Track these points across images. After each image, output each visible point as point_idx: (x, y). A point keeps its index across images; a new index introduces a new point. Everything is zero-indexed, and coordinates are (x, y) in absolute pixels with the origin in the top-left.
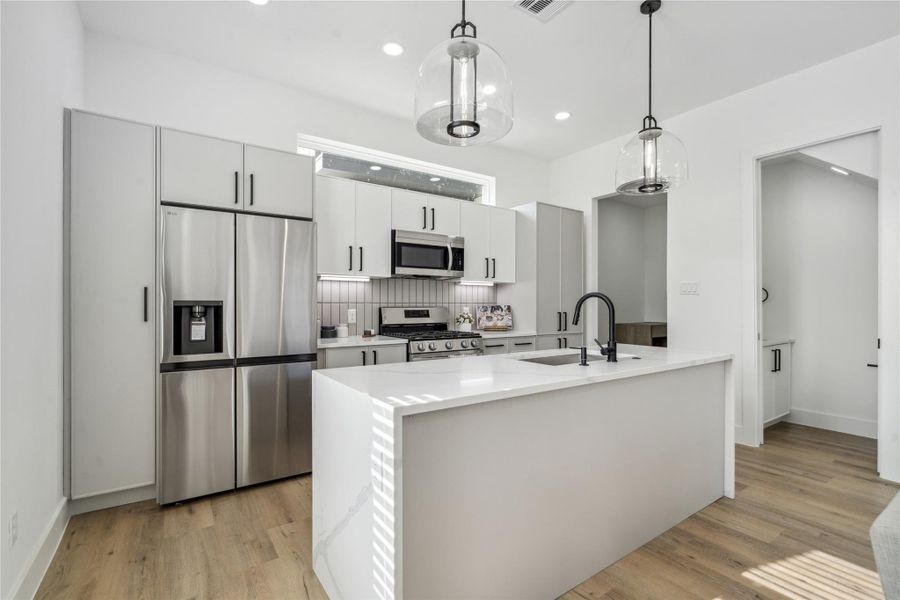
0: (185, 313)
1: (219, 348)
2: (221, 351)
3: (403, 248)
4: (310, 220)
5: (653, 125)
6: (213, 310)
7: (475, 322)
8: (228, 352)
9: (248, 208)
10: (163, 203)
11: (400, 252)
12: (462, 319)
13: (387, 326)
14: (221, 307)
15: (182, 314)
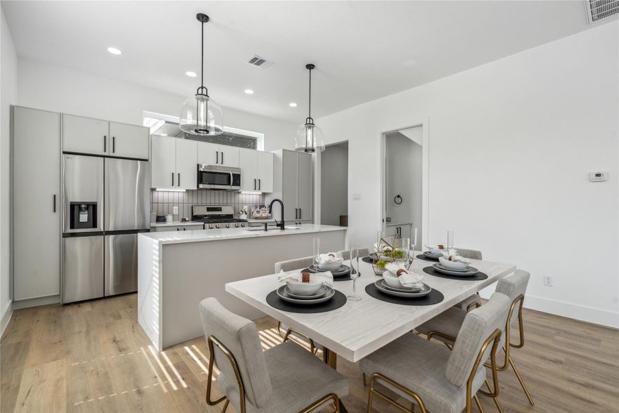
0: (76, 208)
1: (95, 225)
2: (96, 227)
3: (204, 174)
4: (146, 160)
5: (311, 122)
6: (91, 207)
7: (250, 215)
8: (100, 227)
9: (112, 154)
10: (64, 153)
11: (201, 176)
12: (241, 213)
13: (196, 216)
14: (96, 205)
15: (75, 208)
